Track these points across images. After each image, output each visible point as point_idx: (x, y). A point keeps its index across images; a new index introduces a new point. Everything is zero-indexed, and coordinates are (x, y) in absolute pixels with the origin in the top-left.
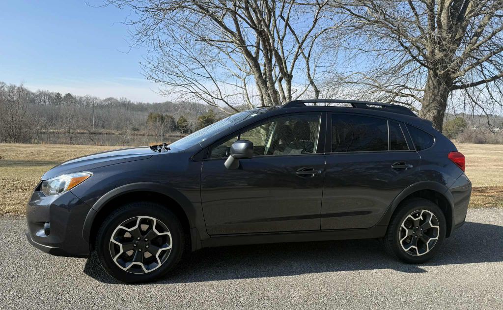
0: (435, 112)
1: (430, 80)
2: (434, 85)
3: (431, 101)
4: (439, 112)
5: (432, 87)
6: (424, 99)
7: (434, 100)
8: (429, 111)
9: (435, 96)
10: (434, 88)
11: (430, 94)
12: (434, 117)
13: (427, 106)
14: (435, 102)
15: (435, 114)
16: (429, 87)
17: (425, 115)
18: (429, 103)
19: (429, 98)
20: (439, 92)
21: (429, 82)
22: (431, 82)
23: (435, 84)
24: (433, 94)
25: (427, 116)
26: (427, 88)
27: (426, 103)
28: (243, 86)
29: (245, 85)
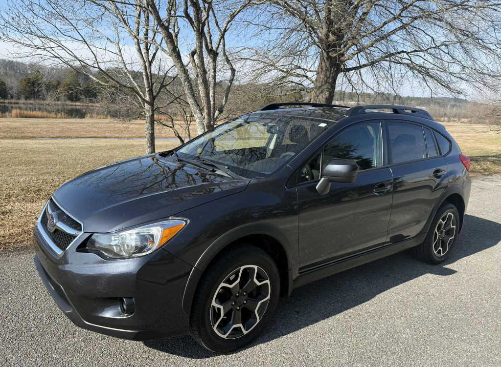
0: (327, 94)
1: (323, 62)
2: (326, 67)
3: (323, 83)
4: (330, 94)
5: (324, 69)
6: (316, 80)
7: (326, 82)
8: (322, 92)
9: (327, 78)
10: (327, 70)
11: (322, 76)
12: (326, 98)
13: (320, 87)
14: (327, 84)
15: (327, 95)
16: (322, 69)
17: (318, 96)
18: (322, 84)
19: (321, 80)
20: (330, 74)
21: (322, 64)
22: (323, 64)
23: (328, 66)
24: (326, 76)
25: (320, 97)
26: (320, 70)
27: (319, 85)
28: (118, 52)
29: (120, 51)
